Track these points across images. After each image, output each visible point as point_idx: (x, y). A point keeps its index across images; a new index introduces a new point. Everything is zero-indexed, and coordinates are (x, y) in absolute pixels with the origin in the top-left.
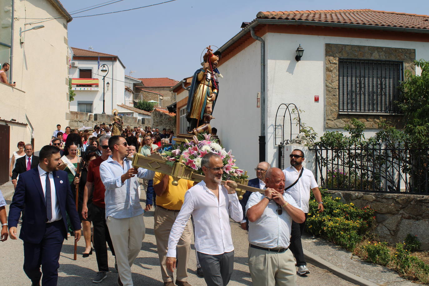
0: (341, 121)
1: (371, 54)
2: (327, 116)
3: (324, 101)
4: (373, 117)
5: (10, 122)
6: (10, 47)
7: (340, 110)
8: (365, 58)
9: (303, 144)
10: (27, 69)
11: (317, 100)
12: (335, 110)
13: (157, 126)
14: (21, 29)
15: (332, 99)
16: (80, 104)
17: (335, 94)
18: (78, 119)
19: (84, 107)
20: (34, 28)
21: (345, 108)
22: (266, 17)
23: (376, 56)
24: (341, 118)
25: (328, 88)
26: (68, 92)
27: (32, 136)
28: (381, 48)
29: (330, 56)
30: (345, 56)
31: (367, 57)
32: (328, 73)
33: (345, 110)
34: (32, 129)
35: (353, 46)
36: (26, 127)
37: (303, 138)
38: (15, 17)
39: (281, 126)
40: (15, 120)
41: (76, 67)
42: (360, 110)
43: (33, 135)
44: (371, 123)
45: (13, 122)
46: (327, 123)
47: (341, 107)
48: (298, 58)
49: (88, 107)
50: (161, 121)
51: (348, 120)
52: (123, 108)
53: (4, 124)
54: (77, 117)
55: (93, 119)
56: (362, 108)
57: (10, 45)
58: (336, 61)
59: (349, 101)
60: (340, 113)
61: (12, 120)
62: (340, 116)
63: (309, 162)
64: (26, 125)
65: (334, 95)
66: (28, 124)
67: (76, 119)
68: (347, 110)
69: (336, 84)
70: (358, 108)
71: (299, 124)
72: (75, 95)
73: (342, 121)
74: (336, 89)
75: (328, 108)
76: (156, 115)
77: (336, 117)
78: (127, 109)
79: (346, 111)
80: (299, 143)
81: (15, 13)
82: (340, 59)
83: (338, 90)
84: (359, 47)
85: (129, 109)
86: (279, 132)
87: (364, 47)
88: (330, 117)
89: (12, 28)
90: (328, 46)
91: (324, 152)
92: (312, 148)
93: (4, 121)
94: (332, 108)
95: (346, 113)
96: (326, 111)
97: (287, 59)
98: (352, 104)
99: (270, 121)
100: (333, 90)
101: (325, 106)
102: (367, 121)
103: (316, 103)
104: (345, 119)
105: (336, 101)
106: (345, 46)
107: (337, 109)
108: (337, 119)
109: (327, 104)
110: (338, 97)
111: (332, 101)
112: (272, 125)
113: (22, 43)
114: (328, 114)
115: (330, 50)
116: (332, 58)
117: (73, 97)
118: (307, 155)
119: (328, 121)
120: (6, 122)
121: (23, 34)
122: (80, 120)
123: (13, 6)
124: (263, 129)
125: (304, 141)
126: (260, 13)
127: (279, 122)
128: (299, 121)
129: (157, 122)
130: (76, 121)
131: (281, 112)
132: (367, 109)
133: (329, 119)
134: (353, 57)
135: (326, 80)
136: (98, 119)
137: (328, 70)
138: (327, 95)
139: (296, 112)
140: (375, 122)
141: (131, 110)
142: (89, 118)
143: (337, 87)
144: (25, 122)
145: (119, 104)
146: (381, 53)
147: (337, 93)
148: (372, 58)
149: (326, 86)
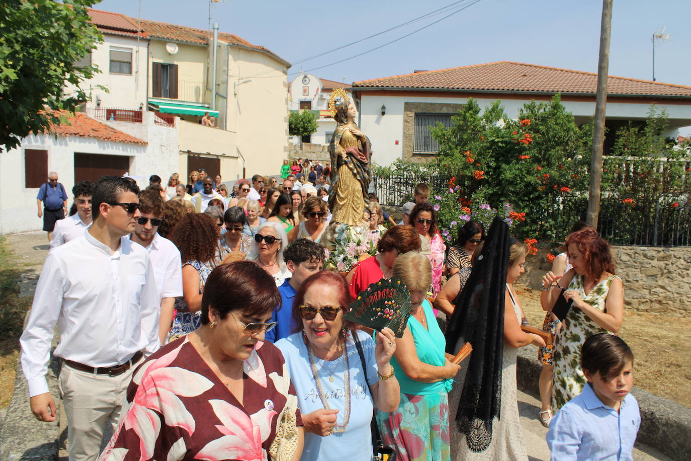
0: (415, 158)
1: (441, 109)
2: (404, 155)
3: (403, 144)
5: (221, 156)
6: (225, 98)
7: (414, 151)
8: (436, 112)
10: (240, 114)
11: (397, 143)
12: (410, 151)
14: (235, 83)
15: (409, 142)
20: (244, 83)
21: (419, 149)
22: (357, 86)
23: (445, 110)
24: (416, 156)
25: (406, 135)
27: (243, 166)
28: (450, 104)
29: (408, 111)
30: (420, 111)
31: (438, 111)
32: (406, 123)
33: (418, 151)
34: (244, 160)
35: (426, 104)
36: (237, 159)
38: (229, 74)
40: (226, 155)
41: (324, 99)
42: (431, 150)
43: (245, 165)
46: (404, 160)
47: (415, 149)
48: (383, 113)
51: (421, 157)
54: (310, 148)
57: (225, 96)
58: (413, 115)
60: (415, 153)
61: (223, 154)
62: (414, 155)
65: (410, 140)
66: (239, 156)
67: (309, 150)
69: (412, 132)
74: (411, 135)
75: (405, 149)
77: (411, 155)
79: (420, 151)
81: (229, 71)
82: (415, 113)
83: (413, 136)
84: (431, 104)
87: (435, 104)
88: (406, 156)
89: (227, 84)
90: (406, 104)
93: (214, 155)
94: (408, 149)
95: (420, 153)
96: (404, 151)
97: (376, 114)
98: (426, 145)
100: (409, 136)
101: (403, 147)
102: (436, 158)
103: (397, 146)
104: (418, 157)
105: (411, 144)
106: (420, 103)
107: (412, 149)
108: (412, 157)
109: (405, 146)
110: (413, 141)
111: (408, 144)
113: (235, 94)
114: (405, 153)
115: (408, 107)
116: (409, 112)
119: (404, 158)
120: (217, 156)
121: (236, 87)
123: (228, 67)
126: (353, 83)
130: (309, 152)
134: (426, 112)
135: (404, 129)
137: (406, 121)
138: (404, 139)
143: (413, 134)
144: (236, 155)
146: (449, 108)
147: (413, 138)
148: (442, 112)
149: (404, 133)
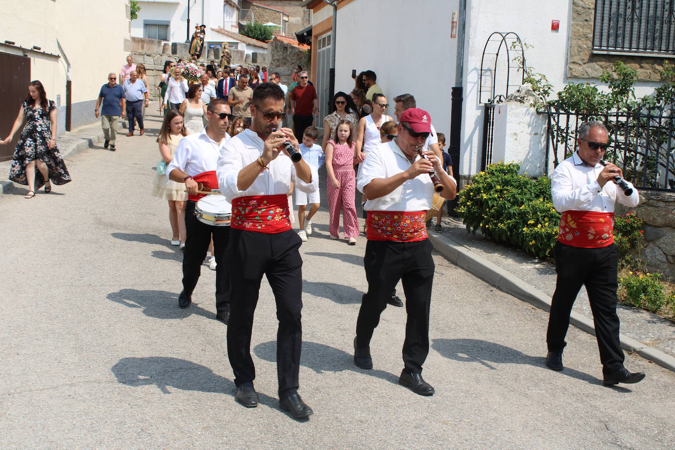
0: (595, 65)
2: (572, 56)
3: (568, 30)
4: (651, 61)
5: (31, 51)
7: (595, 47)
9: (527, 104)
11: (555, 27)
12: (585, 47)
13: (278, 66)
15: (583, 27)
16: (147, 25)
17: (587, 18)
18: (145, 51)
19: (155, 31)
21: (604, 43)
24: (596, 62)
25: (577, 8)
26: (127, 4)
27: (67, 77)
33: (603, 48)
34: (68, 64)
36: (58, 62)
37: (528, 92)
39: (490, 70)
40: (39, 49)
42: (630, 48)
43: (69, 74)
44: (648, 71)
45: (36, 51)
46: (571, 69)
47: (597, 42)
49: (162, 31)
50: (285, 59)
51: (608, 64)
52: (220, 35)
53: (20, 54)
54: (143, 48)
55: (170, 52)
56: (634, 45)
59: (611, 31)
60: (595, 52)
61: (35, 48)
62: (594, 58)
63: (536, 134)
64: (58, 57)
65: (586, 20)
66: (61, 55)
67: (140, 51)
68: (608, 47)
70: (627, 45)
71: (523, 68)
72: (139, 9)
73: (597, 67)
74: (590, 9)
76: (276, 47)
77: (586, 58)
78: (228, 36)
79: (605, 48)
80: (521, 101)
83: (593, 12)
85: (231, 37)
86: (487, 81)
88: (576, 59)
91: (563, 118)
92: (542, 110)
93: (20, 49)
94: (580, 42)
95: (605, 53)
96: (570, 48)
98: (617, 36)
99: (472, 63)
100: (584, 11)
101: (569, 39)
102: (641, 67)
103: (554, 34)
104: (602, 63)
105: (589, 31)
107: (590, 44)
108: (588, 62)
109: (573, 36)
110: (592, 23)
111: (581, 30)
112: (475, 69)
114: (573, 54)
117: (137, 13)
118: (533, 122)
119: (572, 66)
120: (24, 50)
122: (148, 53)
124: (459, 75)
125: (530, 97)
127: (488, 64)
128: (523, 63)
129: (278, 60)
130: (140, 54)
131: (493, 48)
132: (641, 46)
133: (574, 63)
136: (178, 51)
138: (574, 19)
139: (518, 48)
140: (655, 70)
141: (235, 39)
142: (164, 49)
143: (593, 6)
144: (56, 52)
145: (213, 28)
147: (592, 17)
149: (574, 3)
